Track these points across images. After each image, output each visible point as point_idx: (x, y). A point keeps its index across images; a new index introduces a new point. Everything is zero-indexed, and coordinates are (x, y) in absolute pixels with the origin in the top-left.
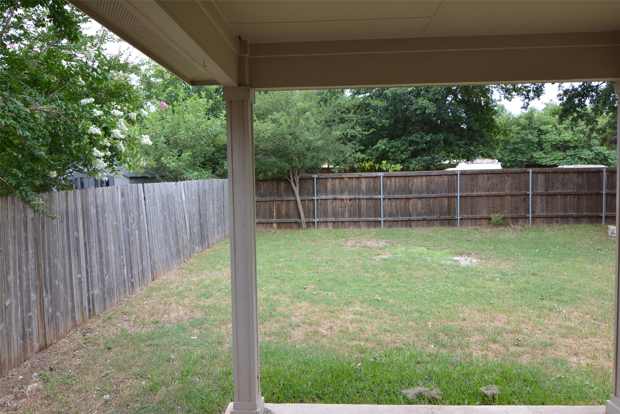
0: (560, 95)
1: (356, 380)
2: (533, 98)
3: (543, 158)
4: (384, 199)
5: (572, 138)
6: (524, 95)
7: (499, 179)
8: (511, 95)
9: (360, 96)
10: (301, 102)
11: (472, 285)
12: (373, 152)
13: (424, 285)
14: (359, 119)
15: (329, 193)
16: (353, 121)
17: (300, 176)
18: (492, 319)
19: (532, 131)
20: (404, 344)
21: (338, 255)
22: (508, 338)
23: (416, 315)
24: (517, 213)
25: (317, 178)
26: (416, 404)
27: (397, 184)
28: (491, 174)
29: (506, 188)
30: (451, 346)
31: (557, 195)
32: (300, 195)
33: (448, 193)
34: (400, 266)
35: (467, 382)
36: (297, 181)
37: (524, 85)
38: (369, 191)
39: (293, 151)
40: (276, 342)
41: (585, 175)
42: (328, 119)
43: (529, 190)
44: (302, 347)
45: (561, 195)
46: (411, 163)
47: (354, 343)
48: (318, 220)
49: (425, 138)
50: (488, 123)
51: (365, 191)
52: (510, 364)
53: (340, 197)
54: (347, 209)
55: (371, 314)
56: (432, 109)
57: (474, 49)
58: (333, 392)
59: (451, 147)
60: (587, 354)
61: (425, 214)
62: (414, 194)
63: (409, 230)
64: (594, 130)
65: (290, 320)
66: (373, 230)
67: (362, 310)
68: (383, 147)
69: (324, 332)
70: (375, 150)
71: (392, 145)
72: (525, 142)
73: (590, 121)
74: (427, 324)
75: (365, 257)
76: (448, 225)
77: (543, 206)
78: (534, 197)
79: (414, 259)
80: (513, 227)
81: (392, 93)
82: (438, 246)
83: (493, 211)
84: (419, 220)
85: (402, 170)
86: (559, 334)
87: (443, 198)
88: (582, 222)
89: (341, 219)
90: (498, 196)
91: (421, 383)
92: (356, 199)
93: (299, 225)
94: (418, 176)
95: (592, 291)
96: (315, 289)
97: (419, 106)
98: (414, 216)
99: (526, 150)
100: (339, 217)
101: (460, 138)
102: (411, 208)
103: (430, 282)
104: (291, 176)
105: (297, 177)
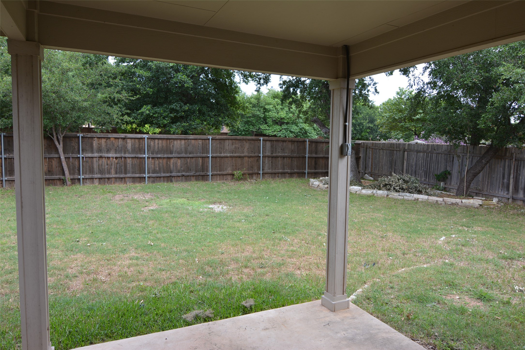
0: (280, 84)
1: (141, 315)
2: (263, 84)
3: (267, 130)
4: (148, 158)
5: (286, 116)
6: (257, 81)
7: (240, 144)
8: (248, 80)
9: (123, 64)
10: (66, 62)
11: (225, 226)
12: (138, 116)
13: (188, 230)
14: (124, 85)
15: (95, 151)
16: (118, 86)
17: (64, 134)
18: (242, 251)
19: (260, 109)
20: (178, 279)
21: (108, 208)
22: (255, 263)
23: (185, 254)
24: (252, 171)
25: (82, 137)
26: (195, 324)
27: (160, 145)
28: (234, 140)
29: (245, 151)
30: (215, 275)
31: (278, 157)
32: (64, 153)
33: (202, 154)
34: (167, 215)
35: (231, 300)
36: (61, 139)
37: (257, 73)
38: (134, 151)
39: (57, 110)
40: (53, 295)
41: (296, 144)
42: (94, 82)
43: (260, 153)
44: (83, 295)
45: (281, 157)
46: (171, 127)
47: (134, 284)
48: (83, 177)
49: (183, 108)
50: (232, 99)
51: (130, 150)
52: (259, 282)
53: (106, 155)
54: (113, 167)
55: (146, 257)
56: (189, 83)
57: (243, 43)
58: (121, 329)
59: (204, 116)
60: (306, 267)
61: (184, 171)
62: (175, 154)
63: (171, 184)
64: (301, 112)
65: (65, 273)
66: (138, 186)
67: (137, 255)
68: (148, 112)
69: (103, 279)
70: (139, 114)
71: (155, 111)
72: (255, 117)
73: (299, 105)
74: (195, 260)
75: (134, 209)
76: (202, 180)
77: (269, 165)
78: (264, 158)
79: (177, 208)
80: (249, 181)
81: (156, 66)
82: (196, 197)
83: (236, 168)
84: (178, 176)
85: (160, 133)
86: (287, 256)
87: (198, 158)
88: (294, 176)
89: (107, 176)
90: (240, 157)
91: (196, 307)
92: (121, 158)
93: (63, 182)
94: (178, 139)
95: (304, 224)
96: (88, 241)
97: (179, 80)
98: (175, 173)
99: (255, 123)
100: (105, 174)
101: (211, 110)
102: (172, 166)
103: (193, 227)
104: (54, 134)
105: (61, 135)
